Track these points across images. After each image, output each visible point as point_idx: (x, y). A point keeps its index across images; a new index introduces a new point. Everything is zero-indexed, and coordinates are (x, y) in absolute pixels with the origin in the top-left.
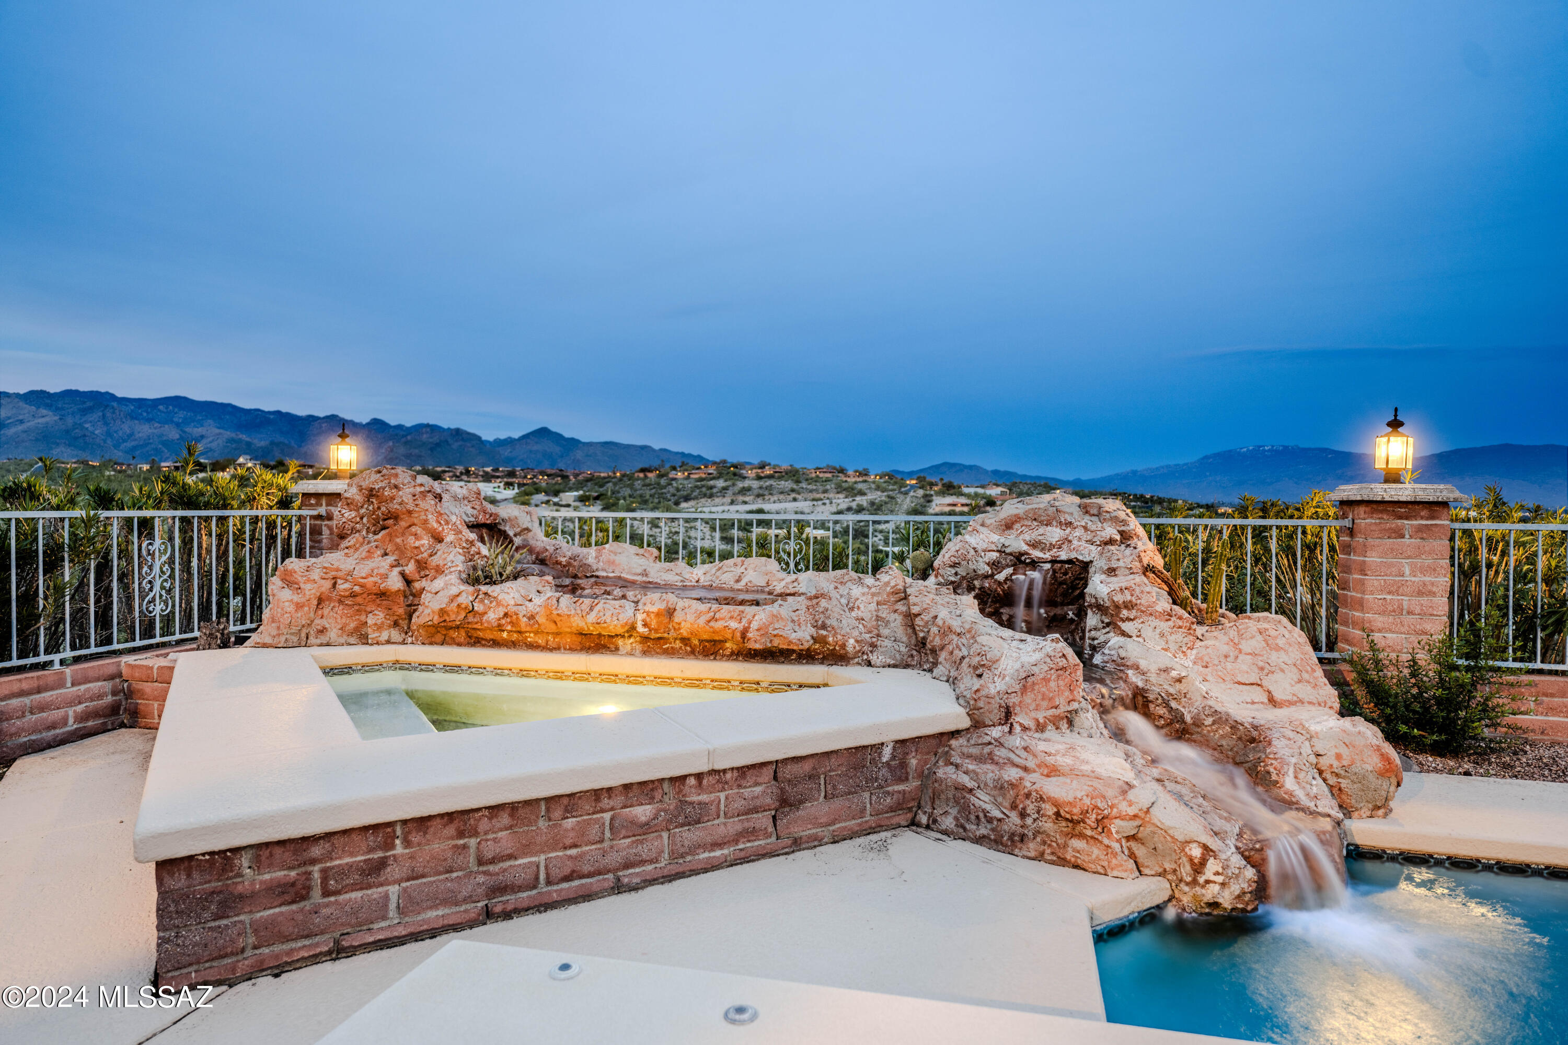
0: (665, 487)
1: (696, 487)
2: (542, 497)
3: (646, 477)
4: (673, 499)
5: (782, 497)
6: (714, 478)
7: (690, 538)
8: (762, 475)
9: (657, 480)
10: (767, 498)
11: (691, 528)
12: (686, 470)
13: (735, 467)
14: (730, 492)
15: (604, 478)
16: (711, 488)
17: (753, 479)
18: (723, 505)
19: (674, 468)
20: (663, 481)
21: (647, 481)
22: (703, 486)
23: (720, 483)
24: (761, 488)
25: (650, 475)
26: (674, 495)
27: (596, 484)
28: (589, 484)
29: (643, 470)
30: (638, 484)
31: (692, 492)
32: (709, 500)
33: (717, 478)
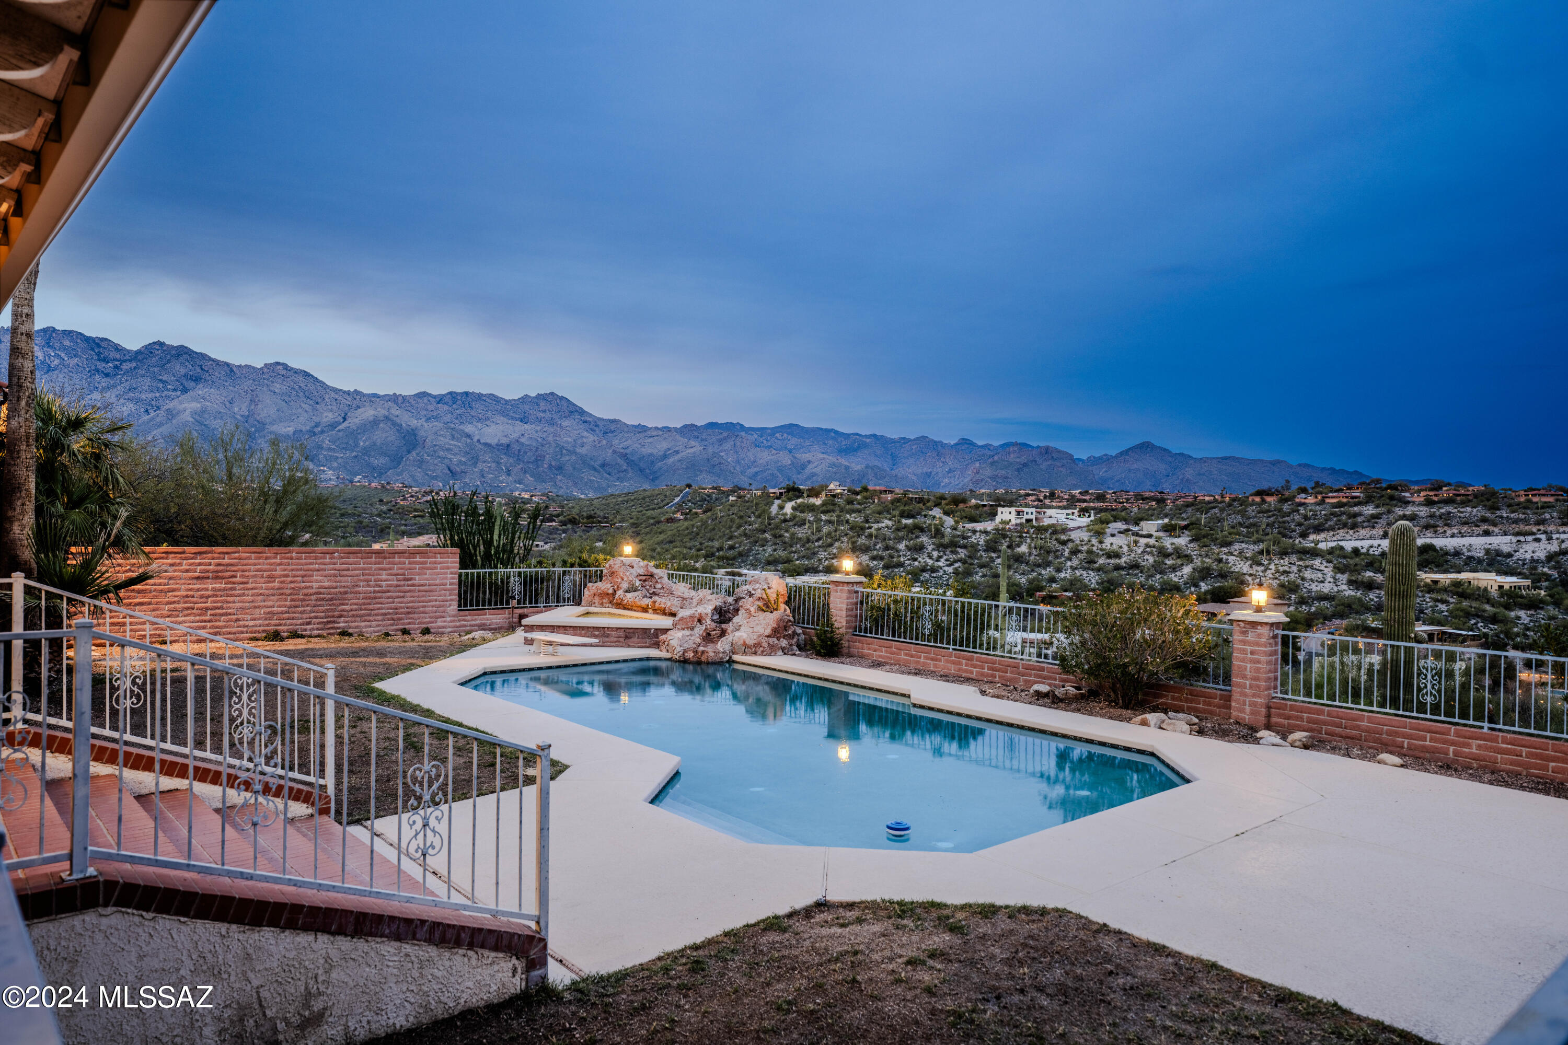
0: (1288, 514)
1: (1334, 514)
2: (1120, 526)
3: (1263, 501)
4: (1298, 530)
5: (1464, 529)
6: (1359, 503)
7: (1303, 579)
8: (1436, 499)
9: (1278, 505)
10: (1440, 530)
11: (1306, 567)
12: (1321, 493)
13: (1393, 487)
14: (1383, 522)
15: (1209, 502)
16: (1355, 515)
17: (1420, 504)
18: (1371, 538)
19: (1303, 490)
20: (1286, 507)
21: (1265, 507)
22: (1343, 513)
23: (1369, 510)
24: (1432, 516)
25: (1269, 499)
26: (1300, 524)
27: (1198, 510)
28: (1190, 509)
29: (1258, 493)
30: (1251, 510)
31: (1326, 520)
32: (1351, 532)
33: (1365, 503)
